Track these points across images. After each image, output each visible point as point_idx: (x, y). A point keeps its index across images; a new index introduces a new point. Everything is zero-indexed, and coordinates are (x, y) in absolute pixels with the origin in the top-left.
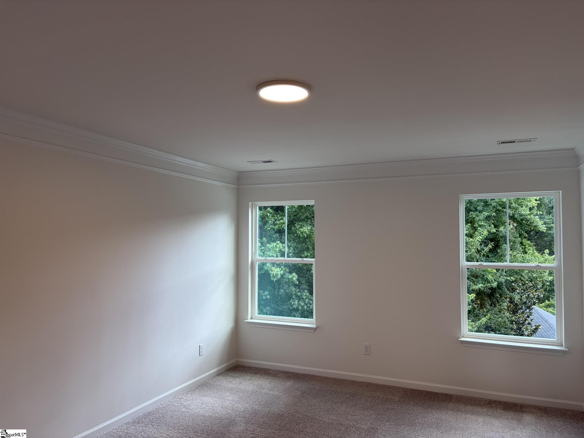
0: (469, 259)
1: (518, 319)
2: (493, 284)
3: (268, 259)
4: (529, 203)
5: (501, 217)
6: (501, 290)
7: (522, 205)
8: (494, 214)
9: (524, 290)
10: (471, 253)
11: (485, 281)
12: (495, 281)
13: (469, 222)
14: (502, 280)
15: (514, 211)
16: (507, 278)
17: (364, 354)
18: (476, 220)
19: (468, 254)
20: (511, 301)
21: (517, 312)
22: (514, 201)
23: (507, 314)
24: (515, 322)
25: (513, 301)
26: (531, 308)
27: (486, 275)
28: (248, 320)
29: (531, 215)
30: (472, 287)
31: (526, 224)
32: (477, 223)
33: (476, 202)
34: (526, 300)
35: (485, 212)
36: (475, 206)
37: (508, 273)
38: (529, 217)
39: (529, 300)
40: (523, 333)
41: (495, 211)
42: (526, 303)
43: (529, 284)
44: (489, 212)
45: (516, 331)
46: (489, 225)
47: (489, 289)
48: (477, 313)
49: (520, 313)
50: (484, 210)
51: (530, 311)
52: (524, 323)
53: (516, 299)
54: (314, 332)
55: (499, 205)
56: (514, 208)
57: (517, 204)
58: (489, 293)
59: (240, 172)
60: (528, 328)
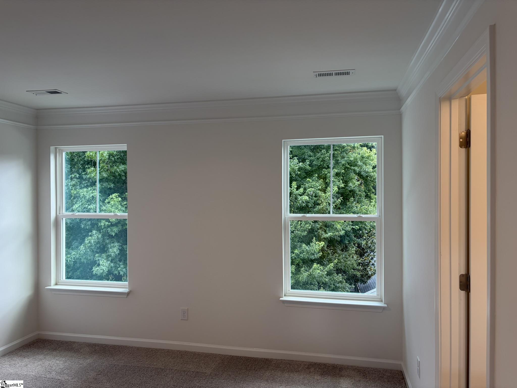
0: (321, 212)
1: (364, 261)
2: (341, 233)
3: (77, 214)
4: (371, 162)
5: (349, 174)
6: (349, 237)
7: (366, 163)
8: (343, 171)
9: (370, 237)
10: (323, 206)
11: (335, 230)
12: (343, 230)
13: (322, 178)
14: (349, 228)
15: (360, 168)
16: (353, 227)
17: (181, 320)
18: (328, 176)
19: (321, 207)
20: (359, 246)
21: (364, 255)
22: (359, 160)
23: (355, 257)
24: (361, 263)
25: (360, 246)
26: (375, 251)
27: (335, 225)
28: (51, 286)
29: (374, 173)
30: (323, 235)
31: (370, 180)
32: (329, 179)
33: (329, 160)
34: (370, 245)
35: (335, 169)
36: (328, 164)
37: (354, 223)
38: (372, 174)
39: (373, 245)
40: (367, 273)
41: (344, 168)
42: (371, 247)
43: (373, 231)
44: (339, 169)
45: (362, 271)
46: (338, 181)
47: (339, 236)
48: (330, 258)
49: (365, 256)
50: (335, 167)
51: (374, 253)
52: (368, 264)
53: (363, 244)
54: (126, 298)
55: (348, 163)
56: (359, 166)
57: (362, 162)
58: (339, 241)
59: (37, 110)
60: (371, 268)
